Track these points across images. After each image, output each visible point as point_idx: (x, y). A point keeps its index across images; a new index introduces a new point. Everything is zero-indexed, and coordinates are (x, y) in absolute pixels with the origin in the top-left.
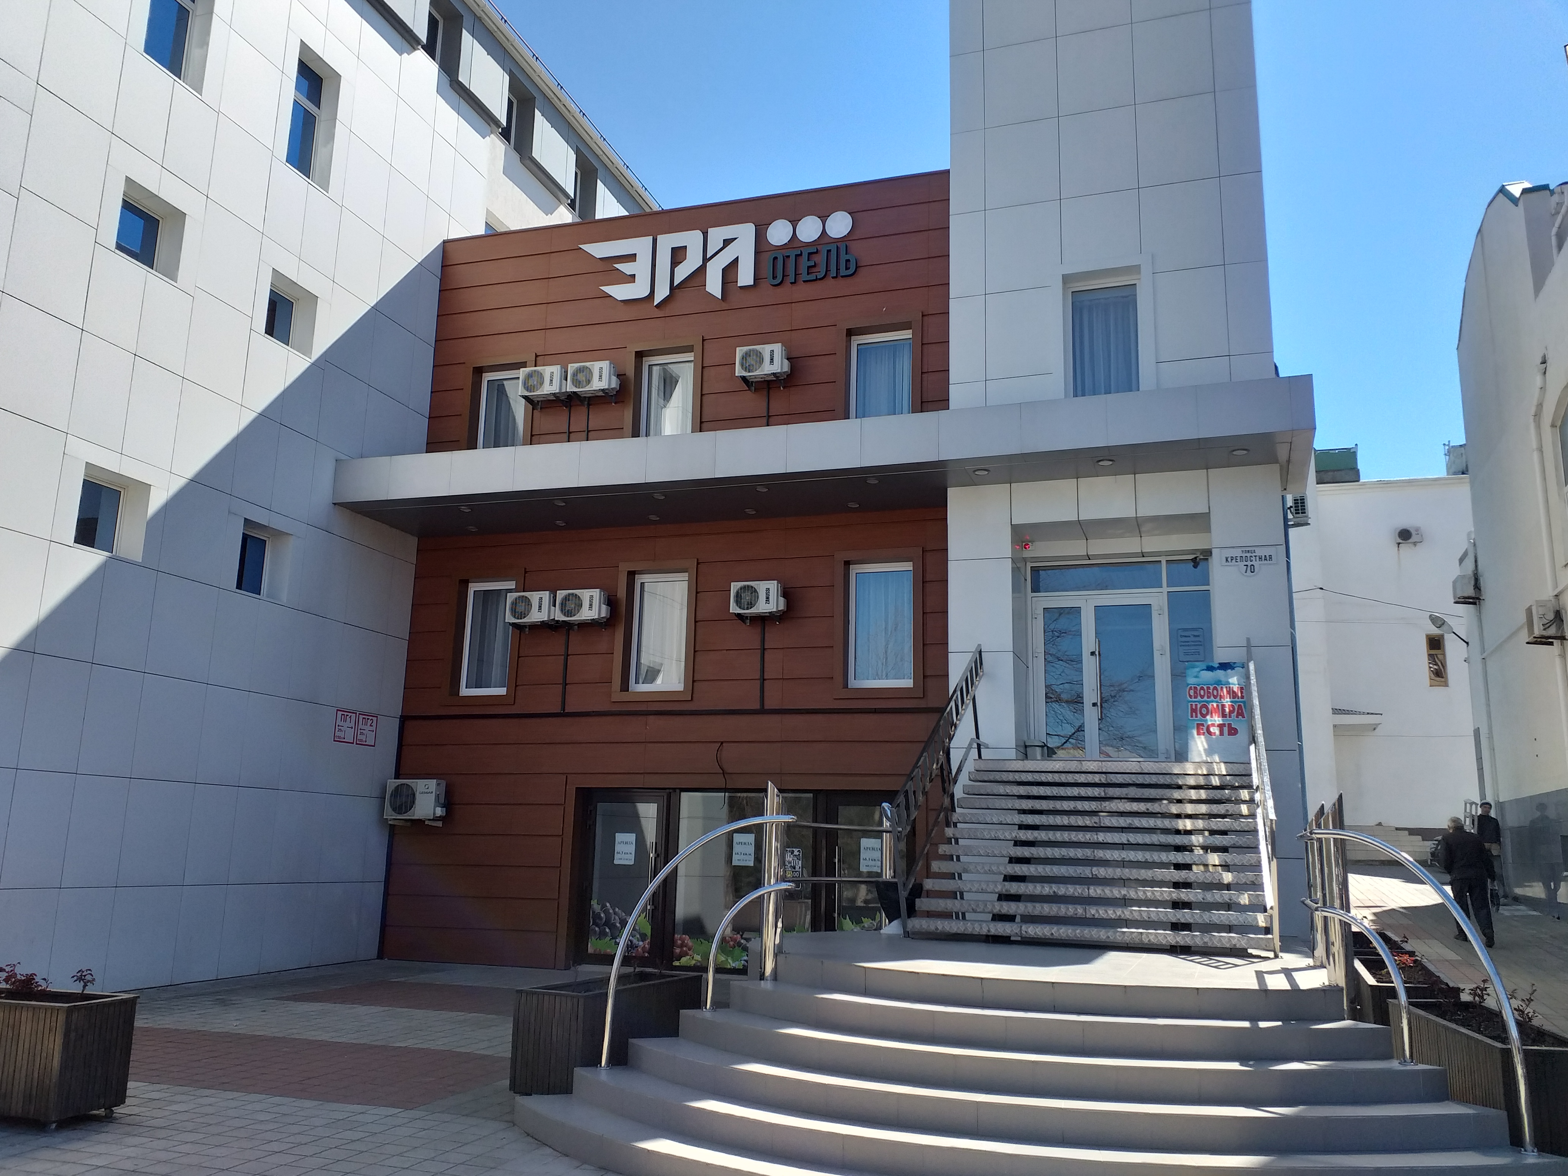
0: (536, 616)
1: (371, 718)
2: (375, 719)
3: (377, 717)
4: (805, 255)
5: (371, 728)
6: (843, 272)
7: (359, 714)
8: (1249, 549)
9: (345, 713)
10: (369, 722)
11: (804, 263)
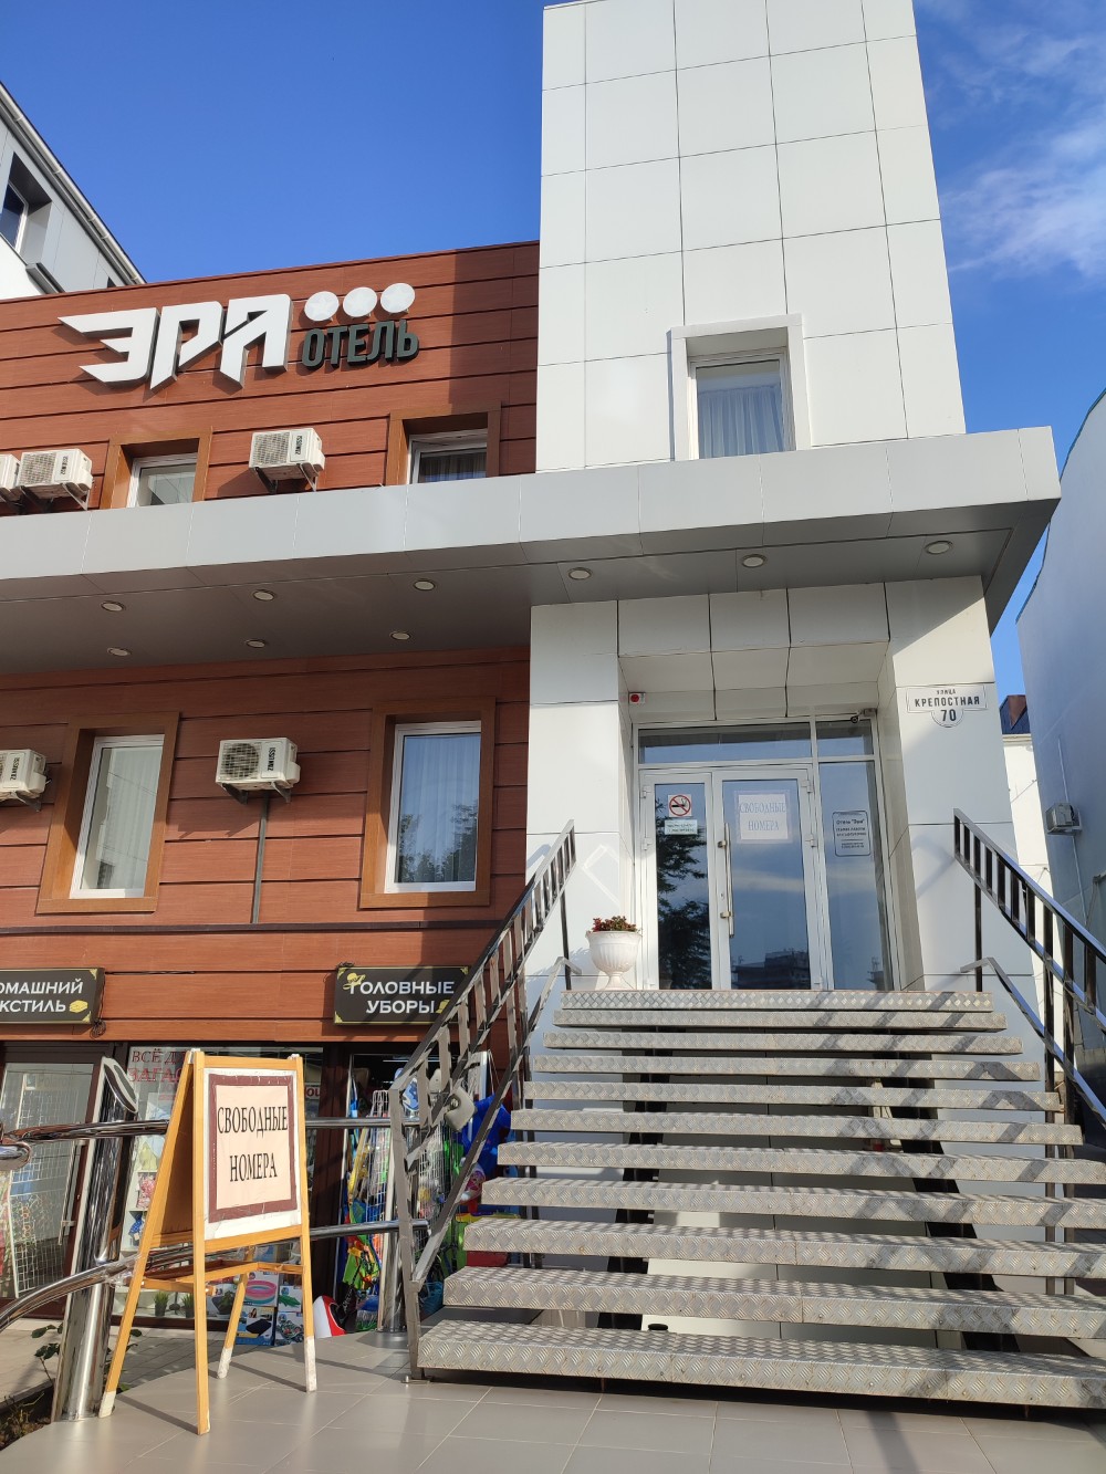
4: (354, 333)
6: (401, 354)
8: (947, 688)
11: (351, 343)
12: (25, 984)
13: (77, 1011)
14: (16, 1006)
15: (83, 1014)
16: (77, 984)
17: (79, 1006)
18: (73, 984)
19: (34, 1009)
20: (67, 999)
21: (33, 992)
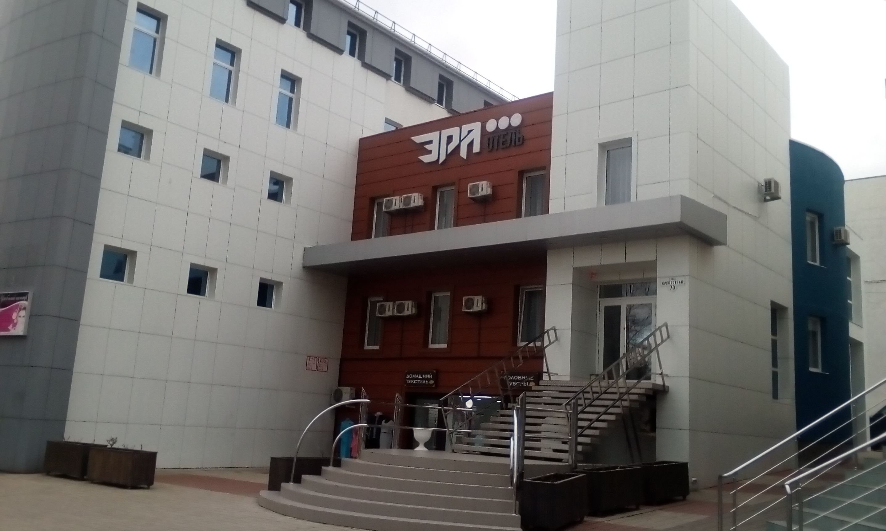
0: (388, 313)
1: (324, 359)
3: (328, 359)
4: (502, 136)
5: (325, 364)
6: (517, 143)
7: (318, 358)
8: (673, 278)
9: (311, 357)
11: (501, 140)
12: (417, 375)
13: (431, 383)
14: (416, 382)
15: (432, 385)
16: (431, 375)
17: (432, 382)
18: (429, 375)
19: (420, 382)
20: (429, 380)
21: (420, 377)
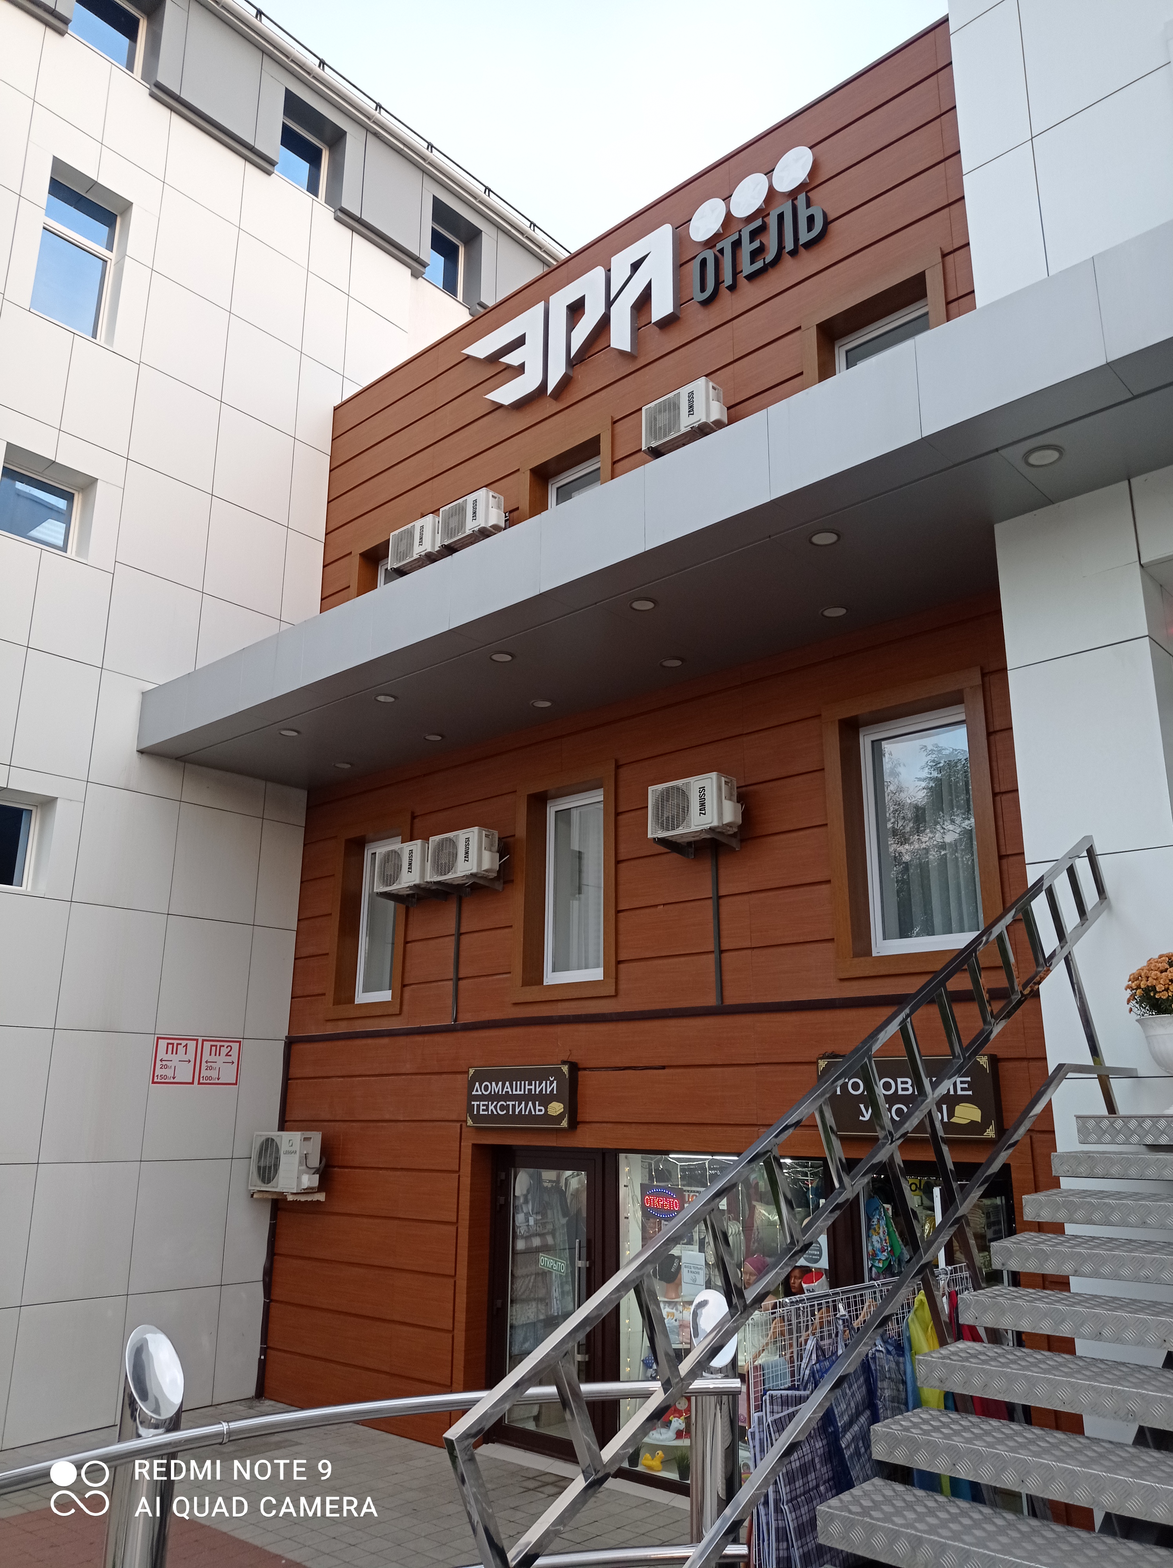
0: (408, 879)
1: (226, 1044)
2: (235, 1046)
3: (240, 1042)
4: (746, 239)
5: (229, 1059)
6: (805, 240)
7: (203, 1041)
9: (174, 1042)
10: (224, 1051)
11: (745, 251)
12: (508, 1085)
13: (555, 1114)
14: (502, 1108)
15: (561, 1117)
16: (552, 1083)
17: (556, 1108)
18: (548, 1082)
19: (517, 1111)
20: (545, 1100)
21: (514, 1093)
